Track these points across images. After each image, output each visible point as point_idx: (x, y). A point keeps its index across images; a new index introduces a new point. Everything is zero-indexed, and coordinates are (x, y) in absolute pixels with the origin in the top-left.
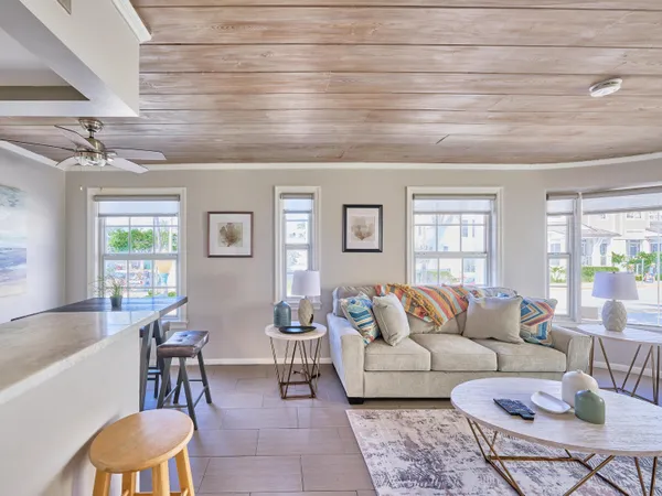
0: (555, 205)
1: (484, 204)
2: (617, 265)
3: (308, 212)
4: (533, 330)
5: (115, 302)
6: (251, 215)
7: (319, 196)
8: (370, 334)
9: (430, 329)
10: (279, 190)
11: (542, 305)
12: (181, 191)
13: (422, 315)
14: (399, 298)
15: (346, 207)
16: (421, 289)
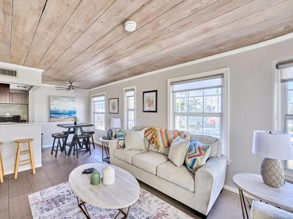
3: (133, 96)
4: (189, 162)
5: (75, 123)
6: (118, 99)
7: (135, 90)
8: (119, 144)
9: (156, 150)
10: (124, 89)
11: (199, 148)
12: (105, 93)
13: (153, 143)
14: (149, 134)
15: (144, 92)
16: (160, 130)
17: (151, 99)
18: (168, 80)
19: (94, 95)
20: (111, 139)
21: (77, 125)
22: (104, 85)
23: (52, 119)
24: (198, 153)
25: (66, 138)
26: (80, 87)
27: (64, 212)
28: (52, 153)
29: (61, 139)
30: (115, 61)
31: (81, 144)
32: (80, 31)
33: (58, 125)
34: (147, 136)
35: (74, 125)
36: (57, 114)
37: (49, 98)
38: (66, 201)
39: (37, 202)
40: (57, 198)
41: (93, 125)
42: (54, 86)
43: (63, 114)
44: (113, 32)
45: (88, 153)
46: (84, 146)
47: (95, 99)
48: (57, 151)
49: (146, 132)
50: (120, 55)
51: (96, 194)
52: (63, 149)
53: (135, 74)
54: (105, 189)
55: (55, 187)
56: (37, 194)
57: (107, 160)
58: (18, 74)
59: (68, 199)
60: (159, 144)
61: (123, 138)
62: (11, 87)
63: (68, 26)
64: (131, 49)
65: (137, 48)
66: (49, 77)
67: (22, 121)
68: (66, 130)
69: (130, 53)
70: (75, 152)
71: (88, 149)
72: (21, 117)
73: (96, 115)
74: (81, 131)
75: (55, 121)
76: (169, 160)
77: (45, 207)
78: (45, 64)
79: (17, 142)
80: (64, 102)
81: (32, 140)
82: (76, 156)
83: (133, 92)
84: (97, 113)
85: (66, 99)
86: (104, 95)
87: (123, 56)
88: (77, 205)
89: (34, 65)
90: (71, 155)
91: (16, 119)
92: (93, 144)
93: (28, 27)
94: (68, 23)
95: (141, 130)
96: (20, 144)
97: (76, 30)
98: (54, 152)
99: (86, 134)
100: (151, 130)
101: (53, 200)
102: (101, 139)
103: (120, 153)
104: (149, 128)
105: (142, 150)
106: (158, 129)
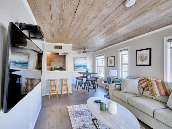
3: (127, 54)
5: (87, 72)
6: (114, 57)
7: (129, 49)
8: (117, 87)
9: (151, 97)
10: (119, 50)
12: (104, 54)
13: (148, 90)
14: (143, 83)
15: (137, 51)
16: (156, 81)
17: (145, 56)
19: (97, 55)
20: (109, 83)
21: (88, 73)
22: (103, 48)
23: (75, 69)
25: (82, 80)
26: (90, 51)
27: (85, 121)
28: (76, 87)
29: (80, 80)
30: (114, 32)
31: (90, 84)
32: (93, 17)
33: (79, 73)
34: (141, 84)
35: (86, 73)
36: (78, 66)
37: (74, 58)
38: (85, 115)
39: (71, 111)
40: (80, 112)
41: (97, 74)
42: (76, 52)
43: (80, 66)
44: (115, 11)
45: (94, 90)
46: (92, 86)
47: (98, 58)
48: (78, 86)
49: (140, 81)
50: (118, 27)
51: (105, 117)
52: (81, 85)
53: (129, 38)
54: (110, 116)
55: (79, 105)
56: (71, 107)
57: (107, 96)
58: (63, 48)
59: (86, 114)
60: (154, 92)
61: (120, 84)
62: (59, 54)
63: (87, 16)
64: (127, 20)
65: (133, 18)
66: (74, 48)
67: (63, 70)
68: (82, 75)
69: (127, 23)
70: (88, 88)
71: (94, 88)
72: (63, 68)
73: (98, 67)
74: (90, 76)
75: (77, 70)
76: (167, 107)
77: (75, 115)
78: (73, 41)
79: (62, 80)
80: (81, 60)
81: (68, 79)
82: (88, 90)
83: (127, 51)
84: (99, 66)
85: (82, 58)
86: (104, 55)
87: (121, 27)
88: (91, 120)
89: (69, 43)
90: (85, 89)
91: (61, 69)
92: (97, 85)
93: (68, 24)
94: (87, 15)
95: (135, 79)
96: (63, 81)
97: (91, 18)
98: (77, 87)
99: (93, 78)
100: (145, 80)
101: (78, 112)
102: (103, 82)
103: (117, 94)
104: (142, 78)
105: (136, 94)
106: (153, 80)
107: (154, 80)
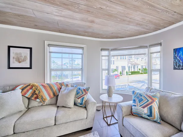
0: (105, 53)
1: (80, 51)
2: (140, 71)
4: (79, 101)
11: (84, 90)
14: (28, 91)
15: (10, 47)
16: (42, 85)
18: (46, 42)
24: (84, 93)
34: (25, 93)
49: (23, 90)
60: (44, 97)
100: (29, 86)
104: (25, 86)
105: (21, 111)
106: (38, 85)
107: (40, 85)
